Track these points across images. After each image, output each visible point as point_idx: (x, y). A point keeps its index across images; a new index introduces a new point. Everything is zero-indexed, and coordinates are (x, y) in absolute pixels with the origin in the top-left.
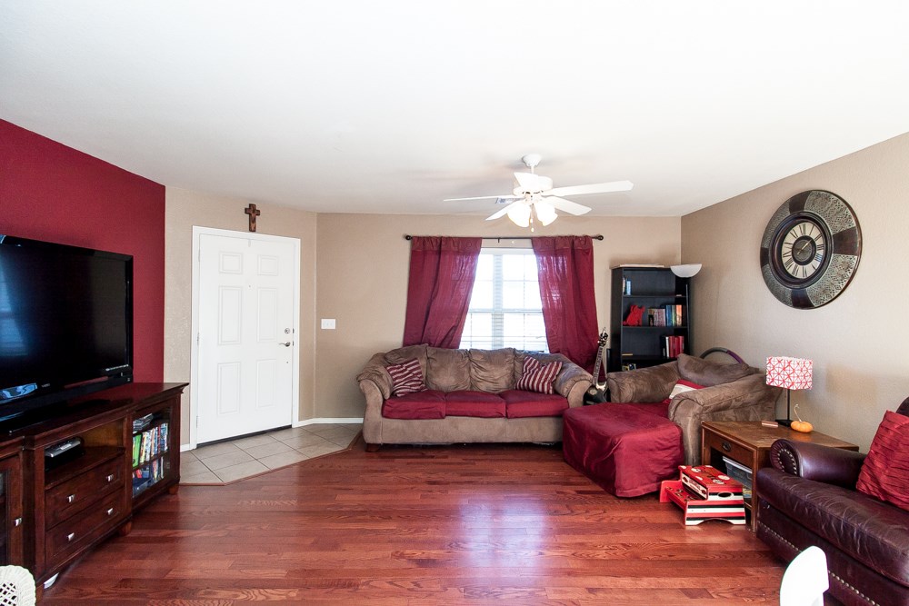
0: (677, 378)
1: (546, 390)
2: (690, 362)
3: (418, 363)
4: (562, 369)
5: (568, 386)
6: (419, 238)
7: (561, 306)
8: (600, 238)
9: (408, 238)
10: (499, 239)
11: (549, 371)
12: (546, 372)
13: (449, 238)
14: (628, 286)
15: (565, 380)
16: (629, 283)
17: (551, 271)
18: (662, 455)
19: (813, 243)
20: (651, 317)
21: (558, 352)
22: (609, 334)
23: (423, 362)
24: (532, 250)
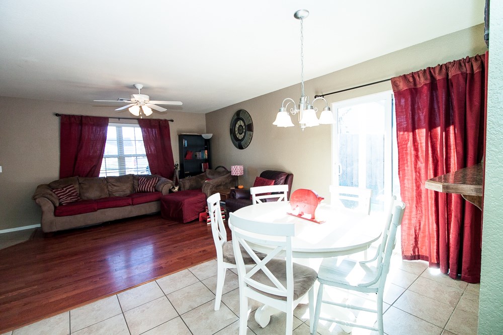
0: (206, 178)
1: (151, 190)
2: (210, 172)
3: (73, 187)
4: (158, 180)
5: (162, 187)
6: (66, 116)
7: (155, 152)
8: (172, 121)
9: (57, 115)
10: (119, 118)
11: (152, 182)
12: (151, 182)
13: (87, 117)
14: (185, 143)
15: (160, 185)
16: (186, 141)
17: (149, 136)
18: (200, 205)
19: (242, 127)
20: (196, 156)
21: (156, 174)
22: (179, 164)
23: (77, 186)
24: (138, 125)
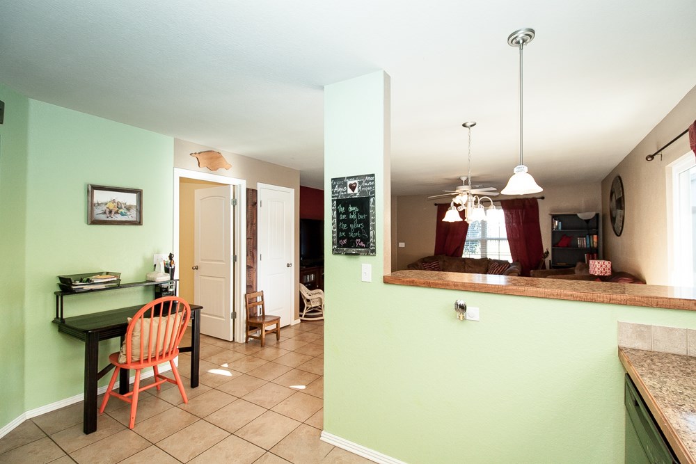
3: (438, 263)
6: (441, 205)
7: (518, 236)
8: (543, 198)
9: (436, 205)
16: (560, 224)
17: (512, 218)
20: (576, 242)
24: (501, 207)
